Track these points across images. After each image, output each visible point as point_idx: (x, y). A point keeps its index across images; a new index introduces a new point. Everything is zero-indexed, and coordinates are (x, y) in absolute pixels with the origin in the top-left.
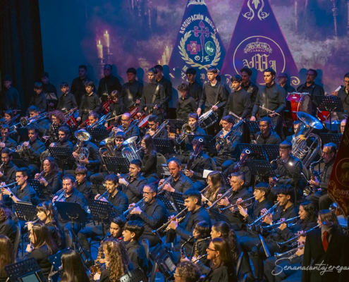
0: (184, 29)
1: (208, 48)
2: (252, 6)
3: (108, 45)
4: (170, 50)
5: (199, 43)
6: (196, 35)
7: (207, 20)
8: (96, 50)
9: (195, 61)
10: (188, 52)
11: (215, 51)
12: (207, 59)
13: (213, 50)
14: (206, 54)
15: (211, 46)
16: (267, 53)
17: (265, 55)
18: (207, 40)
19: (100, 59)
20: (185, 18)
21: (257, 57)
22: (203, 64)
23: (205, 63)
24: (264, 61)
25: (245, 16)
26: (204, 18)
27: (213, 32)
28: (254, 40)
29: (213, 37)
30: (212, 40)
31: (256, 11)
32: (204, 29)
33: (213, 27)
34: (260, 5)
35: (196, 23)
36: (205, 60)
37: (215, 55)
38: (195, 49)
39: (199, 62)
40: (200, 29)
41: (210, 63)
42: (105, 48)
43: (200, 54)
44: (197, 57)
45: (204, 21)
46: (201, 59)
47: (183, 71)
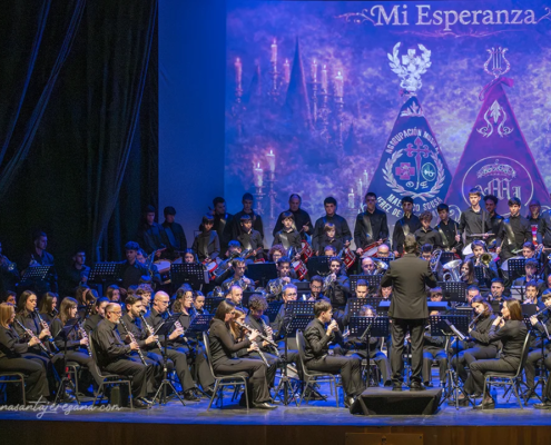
0: (392, 147)
1: (426, 172)
2: (491, 118)
3: (272, 169)
4: (369, 174)
5: (413, 164)
6: (410, 154)
7: (426, 135)
8: (253, 176)
9: (407, 188)
10: (396, 177)
11: (437, 174)
12: (424, 185)
13: (433, 173)
14: (422, 180)
15: (431, 169)
16: (509, 177)
17: (506, 179)
18: (424, 161)
19: (258, 188)
20: (394, 133)
21: (496, 182)
22: (417, 192)
23: (420, 190)
24: (505, 186)
25: (480, 131)
26: (423, 134)
27: (434, 151)
28: (492, 161)
29: (434, 157)
30: (432, 161)
31: (496, 125)
32: (421, 147)
33: (434, 145)
34: (500, 119)
35: (411, 139)
36: (420, 187)
37: (435, 180)
38: (406, 172)
39: (412, 189)
40: (415, 147)
41: (428, 190)
42: (267, 172)
43: (414, 179)
44: (409, 184)
45: (422, 137)
46: (415, 186)
47: (388, 202)
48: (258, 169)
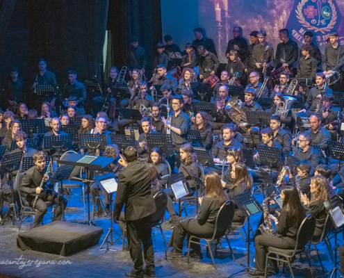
1: (325, 13)
3: (226, 8)
4: (287, 14)
5: (316, 7)
6: (313, 1)
9: (312, 25)
10: (305, 16)
11: (331, 15)
12: (323, 22)
13: (329, 14)
14: (322, 18)
15: (328, 11)
18: (323, 5)
19: (218, 22)
22: (319, 27)
23: (321, 26)
29: (330, 2)
30: (328, 5)
36: (321, 23)
37: (331, 19)
38: (311, 13)
39: (315, 25)
41: (326, 26)
42: (223, 11)
43: (316, 18)
44: (313, 21)
46: (317, 23)
47: (299, 33)
48: (218, 9)
